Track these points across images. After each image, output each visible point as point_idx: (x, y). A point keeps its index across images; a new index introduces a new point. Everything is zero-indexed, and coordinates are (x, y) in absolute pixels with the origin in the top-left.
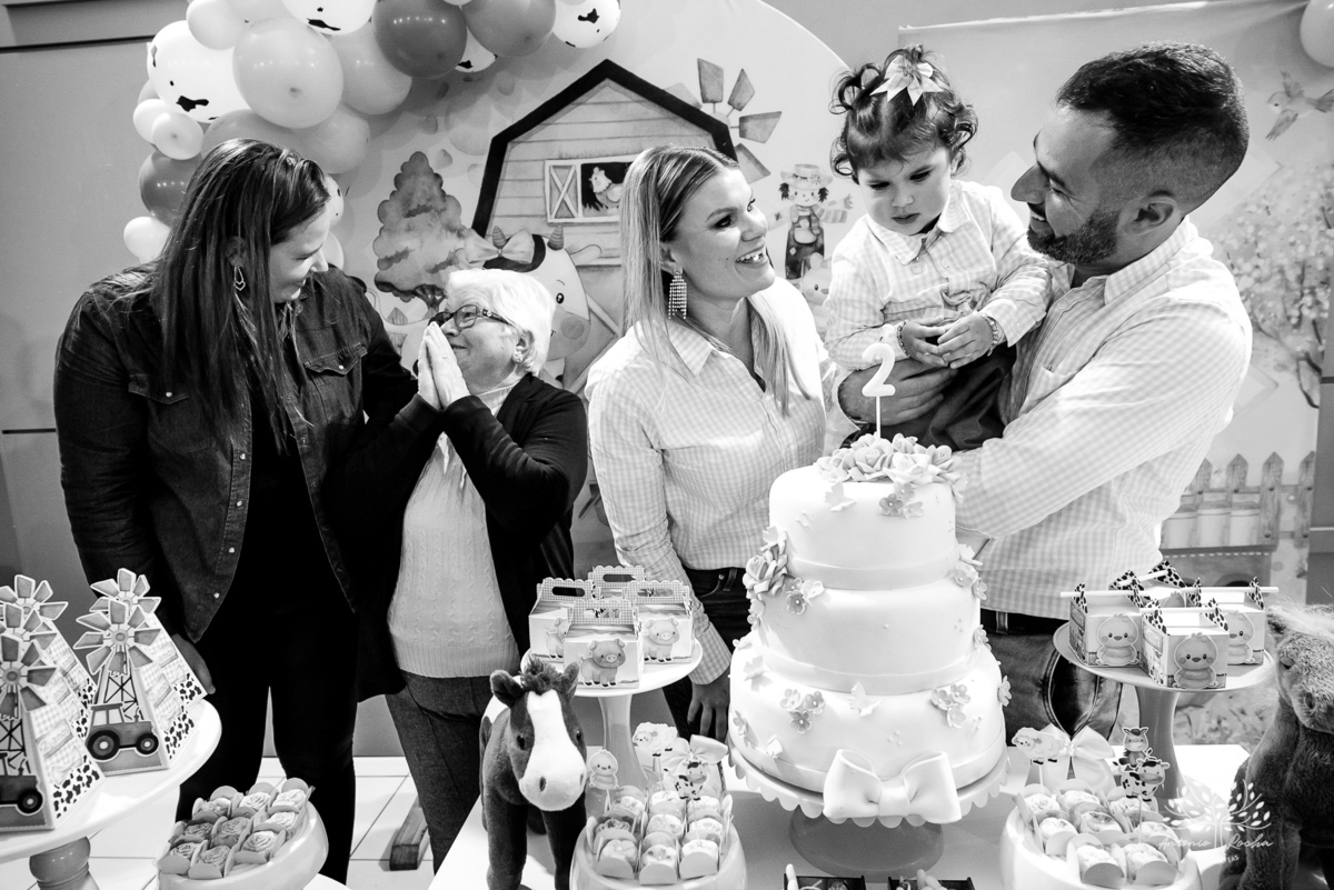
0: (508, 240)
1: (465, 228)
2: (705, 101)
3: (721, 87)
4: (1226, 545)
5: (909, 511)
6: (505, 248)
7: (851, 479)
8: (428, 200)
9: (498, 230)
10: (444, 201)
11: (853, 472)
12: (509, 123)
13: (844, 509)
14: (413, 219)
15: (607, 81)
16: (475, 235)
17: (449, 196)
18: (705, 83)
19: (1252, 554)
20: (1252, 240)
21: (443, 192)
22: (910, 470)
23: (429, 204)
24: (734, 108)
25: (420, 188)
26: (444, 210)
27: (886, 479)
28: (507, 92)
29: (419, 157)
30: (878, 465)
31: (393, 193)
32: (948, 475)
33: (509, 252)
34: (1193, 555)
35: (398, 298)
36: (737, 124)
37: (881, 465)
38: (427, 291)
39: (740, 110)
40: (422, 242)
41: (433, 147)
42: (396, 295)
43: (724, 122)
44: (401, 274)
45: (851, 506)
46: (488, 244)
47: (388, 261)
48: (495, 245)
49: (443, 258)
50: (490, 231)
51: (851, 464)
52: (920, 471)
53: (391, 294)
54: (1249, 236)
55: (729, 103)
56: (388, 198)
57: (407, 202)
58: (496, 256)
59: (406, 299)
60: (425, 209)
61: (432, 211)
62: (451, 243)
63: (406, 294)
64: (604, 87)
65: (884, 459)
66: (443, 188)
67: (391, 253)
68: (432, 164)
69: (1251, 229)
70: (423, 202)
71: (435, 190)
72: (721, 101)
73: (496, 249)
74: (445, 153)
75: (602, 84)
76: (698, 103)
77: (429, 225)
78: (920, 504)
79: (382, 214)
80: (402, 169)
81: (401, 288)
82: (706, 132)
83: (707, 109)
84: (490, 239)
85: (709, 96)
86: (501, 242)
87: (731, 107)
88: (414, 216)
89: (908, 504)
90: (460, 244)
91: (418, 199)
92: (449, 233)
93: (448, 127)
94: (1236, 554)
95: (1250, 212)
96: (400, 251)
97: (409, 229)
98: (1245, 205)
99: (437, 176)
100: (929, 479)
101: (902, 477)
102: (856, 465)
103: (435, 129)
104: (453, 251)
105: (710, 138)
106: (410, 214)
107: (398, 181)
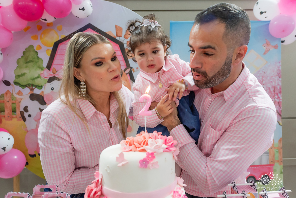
0: (57, 71)
1: (44, 67)
2: (117, 36)
3: (122, 33)
4: (261, 164)
5: (152, 166)
6: (56, 74)
7: (131, 150)
8: (33, 59)
9: (54, 68)
10: (38, 59)
11: (132, 147)
12: (60, 38)
13: (123, 165)
14: (27, 64)
15: (89, 29)
16: (47, 70)
17: (40, 58)
18: (118, 32)
19: (268, 167)
20: (262, 80)
21: (38, 57)
22: (154, 146)
23: (33, 60)
24: (125, 38)
25: (31, 55)
26: (38, 62)
27: (144, 150)
28: (60, 30)
29: (31, 46)
30: (142, 144)
31: (22, 56)
32: (171, 149)
33: (57, 75)
34: (253, 167)
35: (21, 88)
36: (126, 43)
37: (144, 144)
38: (30, 86)
39: (127, 39)
40: (30, 71)
41: (36, 44)
42: (20, 87)
43: (122, 42)
44: (22, 80)
45: (126, 164)
46: (51, 72)
47: (18, 76)
48: (53, 73)
49: (36, 76)
50: (52, 68)
51: (132, 144)
52: (158, 147)
53: (18, 86)
54: (261, 79)
55: (124, 37)
56: (20, 58)
57: (26, 59)
58: (53, 76)
59: (23, 88)
60: (32, 61)
61: (34, 62)
62: (39, 72)
63: (24, 86)
64: (89, 30)
65: (145, 141)
66: (38, 56)
67: (20, 74)
68: (35, 48)
69: (261, 78)
70: (31, 59)
71: (36, 56)
72: (122, 36)
73: (53, 74)
74: (39, 46)
75: (88, 30)
76: (115, 37)
77: (33, 66)
78: (157, 162)
79: (18, 62)
80: (26, 49)
81: (22, 84)
82: (117, 44)
83: (118, 38)
84: (52, 71)
85: (118, 35)
86: (55, 72)
87: (124, 38)
88: (28, 63)
89: (152, 162)
90: (42, 72)
91: (30, 58)
92: (39, 69)
93: (41, 38)
94: (264, 167)
95: (261, 73)
96: (23, 73)
97: (26, 67)
98: (259, 71)
99: (37, 52)
100: (162, 150)
101: (150, 150)
102: (134, 144)
103: (37, 39)
104: (39, 74)
105: (118, 46)
106: (27, 63)
107: (24, 53)
